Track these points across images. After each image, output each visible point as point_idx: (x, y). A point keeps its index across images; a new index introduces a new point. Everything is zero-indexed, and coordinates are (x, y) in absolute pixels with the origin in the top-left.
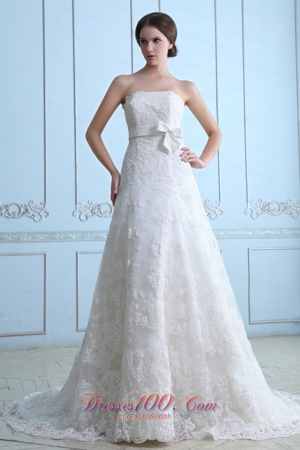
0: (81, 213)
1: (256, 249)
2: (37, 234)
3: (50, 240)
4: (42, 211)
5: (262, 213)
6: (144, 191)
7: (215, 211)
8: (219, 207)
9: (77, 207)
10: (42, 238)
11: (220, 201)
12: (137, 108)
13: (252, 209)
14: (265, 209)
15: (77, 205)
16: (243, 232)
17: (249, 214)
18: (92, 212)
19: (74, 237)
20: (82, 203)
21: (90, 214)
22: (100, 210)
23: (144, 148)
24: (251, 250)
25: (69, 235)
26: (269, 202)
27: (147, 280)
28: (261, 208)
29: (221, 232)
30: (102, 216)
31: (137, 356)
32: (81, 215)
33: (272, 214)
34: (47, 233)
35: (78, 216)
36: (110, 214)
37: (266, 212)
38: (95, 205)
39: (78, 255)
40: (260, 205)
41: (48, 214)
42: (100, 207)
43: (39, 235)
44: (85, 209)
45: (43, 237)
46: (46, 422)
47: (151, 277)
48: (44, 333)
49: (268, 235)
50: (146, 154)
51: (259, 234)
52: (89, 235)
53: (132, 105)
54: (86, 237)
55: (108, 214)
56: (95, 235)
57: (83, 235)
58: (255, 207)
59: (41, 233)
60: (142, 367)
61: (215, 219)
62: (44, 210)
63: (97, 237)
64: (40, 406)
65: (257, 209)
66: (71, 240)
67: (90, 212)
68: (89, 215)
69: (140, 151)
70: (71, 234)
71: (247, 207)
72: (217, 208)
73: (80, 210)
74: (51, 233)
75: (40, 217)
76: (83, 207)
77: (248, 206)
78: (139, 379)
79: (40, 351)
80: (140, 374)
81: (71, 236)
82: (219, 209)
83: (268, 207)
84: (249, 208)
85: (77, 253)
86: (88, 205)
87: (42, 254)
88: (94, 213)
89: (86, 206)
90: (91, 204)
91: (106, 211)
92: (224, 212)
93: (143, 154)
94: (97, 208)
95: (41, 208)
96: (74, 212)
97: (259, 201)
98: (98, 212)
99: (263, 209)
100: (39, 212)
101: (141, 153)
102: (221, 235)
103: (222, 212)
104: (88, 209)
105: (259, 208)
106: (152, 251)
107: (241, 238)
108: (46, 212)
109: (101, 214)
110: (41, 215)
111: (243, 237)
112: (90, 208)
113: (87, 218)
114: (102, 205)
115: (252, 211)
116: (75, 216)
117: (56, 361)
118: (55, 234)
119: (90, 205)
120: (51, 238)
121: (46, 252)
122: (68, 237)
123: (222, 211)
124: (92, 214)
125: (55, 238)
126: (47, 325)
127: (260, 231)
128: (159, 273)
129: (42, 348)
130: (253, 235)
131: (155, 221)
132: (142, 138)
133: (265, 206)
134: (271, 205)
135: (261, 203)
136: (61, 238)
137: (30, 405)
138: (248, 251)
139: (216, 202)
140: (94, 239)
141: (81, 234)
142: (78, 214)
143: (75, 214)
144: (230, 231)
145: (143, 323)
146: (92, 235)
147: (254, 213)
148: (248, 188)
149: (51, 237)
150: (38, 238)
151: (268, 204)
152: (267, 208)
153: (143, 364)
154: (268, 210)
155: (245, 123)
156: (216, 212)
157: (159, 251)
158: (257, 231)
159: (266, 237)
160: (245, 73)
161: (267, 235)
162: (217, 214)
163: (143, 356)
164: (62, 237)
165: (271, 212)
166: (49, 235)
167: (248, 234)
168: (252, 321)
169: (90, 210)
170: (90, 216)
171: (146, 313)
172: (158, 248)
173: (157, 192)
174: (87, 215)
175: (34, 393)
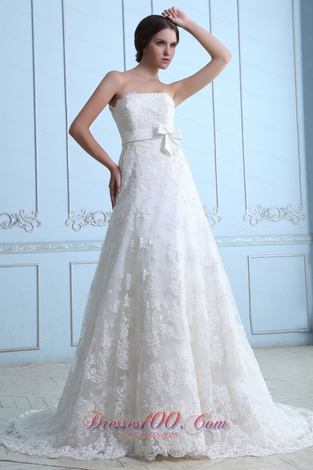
0: (74, 222)
1: (255, 257)
2: (28, 244)
3: (42, 250)
4: (34, 220)
5: (262, 219)
6: (151, 198)
7: (212, 217)
8: (217, 214)
9: (70, 215)
10: (34, 249)
11: (218, 207)
12: (135, 111)
13: (251, 215)
14: (265, 215)
15: (70, 213)
16: (242, 239)
17: (248, 220)
18: (85, 221)
19: (67, 247)
20: (75, 212)
21: (84, 223)
22: (93, 218)
23: (144, 152)
24: (251, 258)
25: (62, 245)
26: (269, 208)
27: (169, 288)
28: (260, 214)
29: (220, 240)
30: (96, 225)
31: (167, 368)
32: (74, 224)
33: (272, 220)
34: (39, 243)
35: (71, 225)
36: (104, 222)
37: (266, 218)
38: (89, 213)
39: (72, 266)
40: (259, 211)
41: (40, 223)
42: (94, 216)
43: (31, 245)
44: (78, 218)
45: (35, 247)
46: (43, 441)
47: (173, 285)
48: (38, 348)
49: (268, 242)
50: (147, 158)
51: (259, 241)
52: (83, 245)
53: (128, 108)
54: (79, 247)
55: (102, 223)
56: (89, 245)
57: (77, 245)
58: (254, 214)
59: (33, 244)
60: (173, 380)
61: (213, 226)
62: (35, 219)
63: (91, 247)
64: (40, 425)
65: (256, 215)
66: (64, 250)
67: (83, 221)
68: (82, 224)
69: (140, 156)
70: (64, 244)
71: (245, 213)
72: (215, 215)
73: (73, 219)
74: (44, 244)
75: (31, 227)
76: (76, 216)
77: (247, 212)
78: (172, 393)
79: (34, 367)
80: (172, 387)
81: (64, 246)
82: (217, 216)
83: (267, 212)
84: (248, 214)
85: (70, 263)
86: (81, 214)
87: (35, 266)
88: (88, 222)
89: (79, 215)
90: (84, 212)
91: (100, 220)
92: (222, 218)
93: (144, 158)
94: (90, 217)
95: (33, 218)
96: (66, 221)
97: (258, 207)
98: (91, 220)
99: (262, 215)
100: (31, 222)
101: (142, 158)
102: (220, 242)
103: (220, 219)
104: (82, 217)
105: (259, 214)
106: (170, 259)
107: (240, 246)
108: (37, 222)
109: (94, 223)
110: (33, 224)
111: (242, 245)
112: (83, 217)
113: (80, 227)
114: (96, 213)
115: (252, 217)
116: (68, 225)
117: (50, 377)
118: (47, 244)
119: (84, 214)
120: (43, 249)
121: (39, 263)
122: (61, 247)
123: (220, 217)
124: (85, 223)
125: (48, 249)
126: (41, 340)
127: (260, 238)
128: (180, 281)
129: (35, 364)
130: (253, 242)
131: (168, 228)
132: (140, 142)
133: (265, 212)
134: (270, 211)
135: (260, 209)
136: (53, 249)
137: (29, 424)
138: (248, 258)
139: (214, 209)
140: (87, 249)
141: (75, 244)
142: (71, 223)
143: (68, 223)
144: (228, 239)
145: (170, 334)
146: (86, 244)
147: (254, 219)
148: (247, 193)
149: (44, 247)
150: (30, 249)
151: (268, 210)
152: (266, 214)
153: (174, 376)
154: (268, 216)
155: (242, 126)
156: (214, 219)
157: (177, 258)
158: (257, 238)
159: (266, 244)
160: (241, 74)
161: (266, 242)
162: (215, 221)
163: (173, 368)
164: (55, 247)
165: (271, 218)
166: (41, 245)
167: (247, 241)
168: (254, 332)
169: (83, 219)
170: (83, 226)
171: (171, 324)
172: (175, 255)
173: (165, 198)
174: (81, 224)
175: (30, 411)
